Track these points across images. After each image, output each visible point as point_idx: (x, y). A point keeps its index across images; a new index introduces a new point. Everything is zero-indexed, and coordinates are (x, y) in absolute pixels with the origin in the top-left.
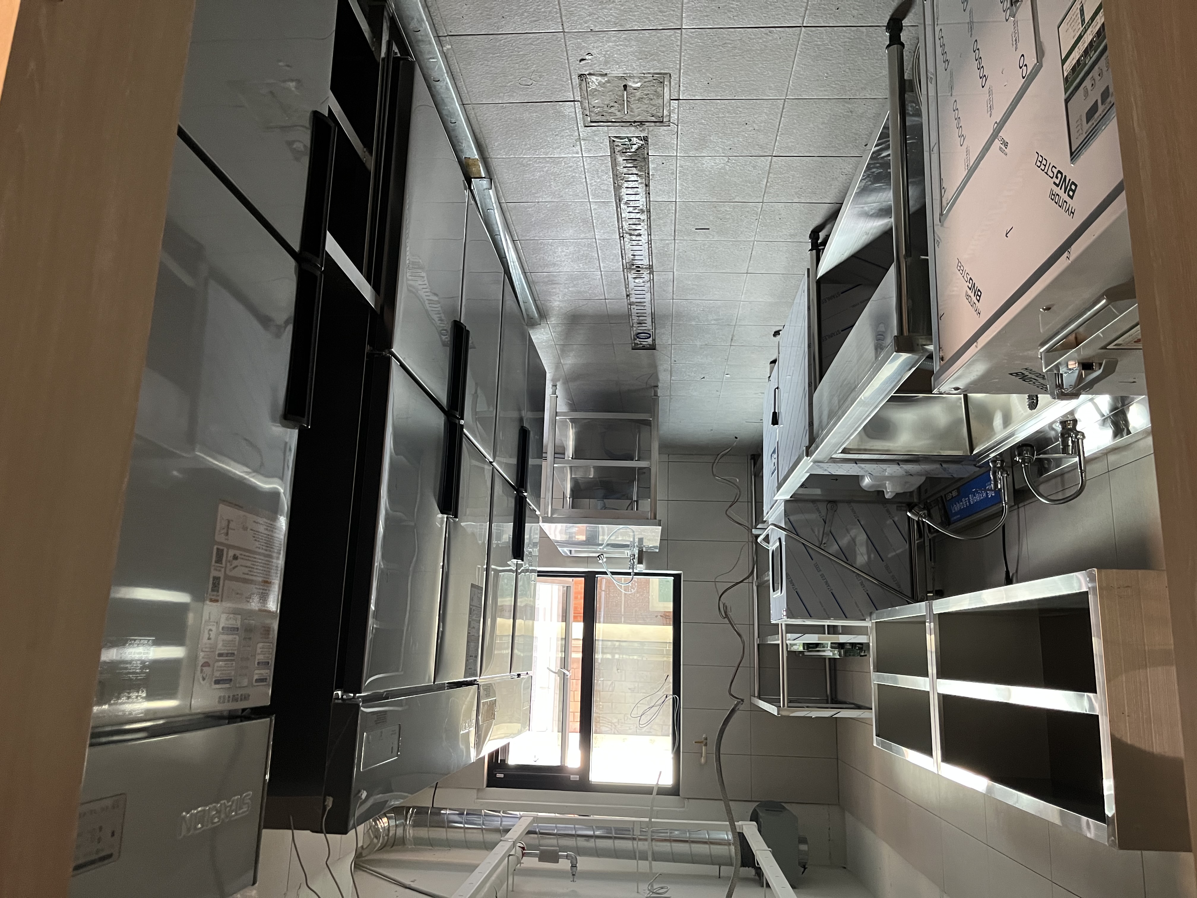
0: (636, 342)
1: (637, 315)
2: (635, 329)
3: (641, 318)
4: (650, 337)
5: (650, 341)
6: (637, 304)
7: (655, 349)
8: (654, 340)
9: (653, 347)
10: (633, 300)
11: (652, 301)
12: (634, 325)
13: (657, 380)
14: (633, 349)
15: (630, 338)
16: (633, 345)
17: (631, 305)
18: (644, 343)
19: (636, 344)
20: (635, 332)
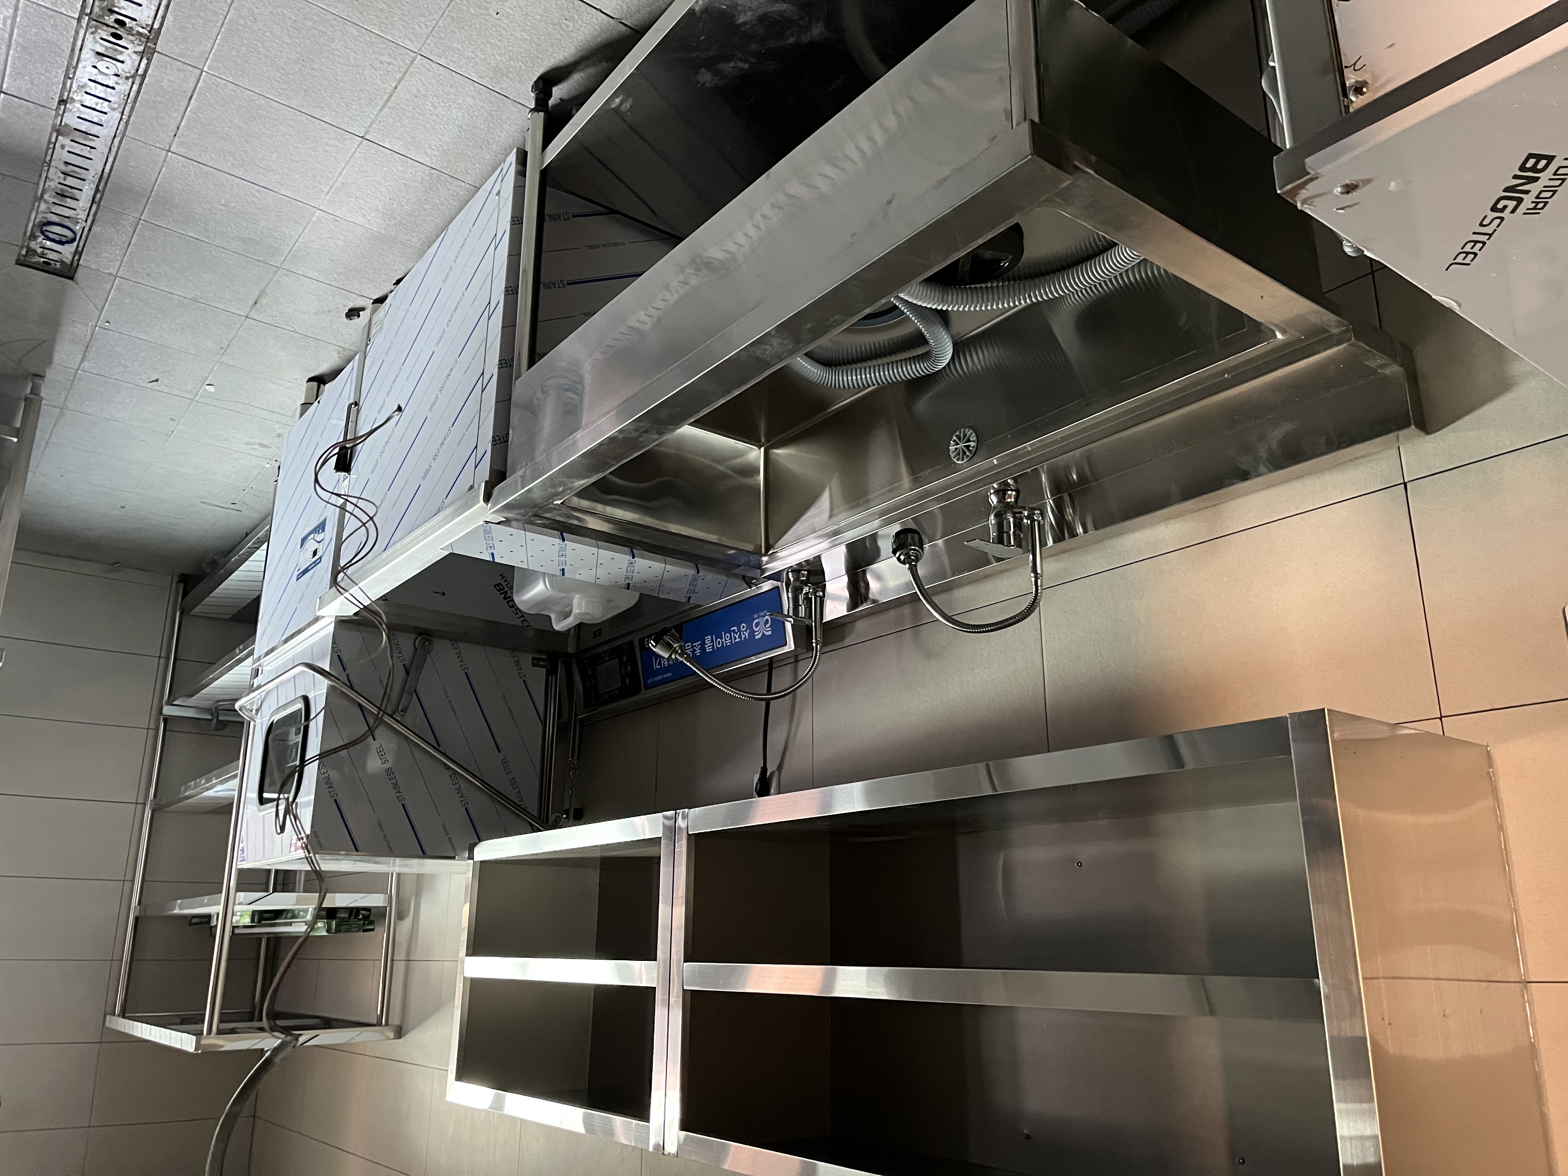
0: (33, 245)
1: (64, 168)
2: (43, 206)
3: (70, 181)
4: (72, 241)
5: (67, 251)
6: (78, 137)
7: (71, 278)
8: (78, 253)
9: (68, 272)
10: (71, 120)
11: (117, 140)
12: (46, 197)
13: (48, 360)
14: (19, 263)
15: (23, 230)
16: (24, 252)
17: (59, 133)
18: (52, 255)
19: (31, 252)
20: (40, 216)
